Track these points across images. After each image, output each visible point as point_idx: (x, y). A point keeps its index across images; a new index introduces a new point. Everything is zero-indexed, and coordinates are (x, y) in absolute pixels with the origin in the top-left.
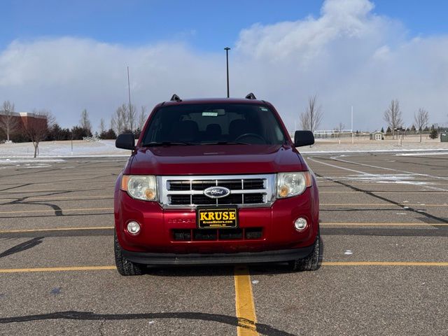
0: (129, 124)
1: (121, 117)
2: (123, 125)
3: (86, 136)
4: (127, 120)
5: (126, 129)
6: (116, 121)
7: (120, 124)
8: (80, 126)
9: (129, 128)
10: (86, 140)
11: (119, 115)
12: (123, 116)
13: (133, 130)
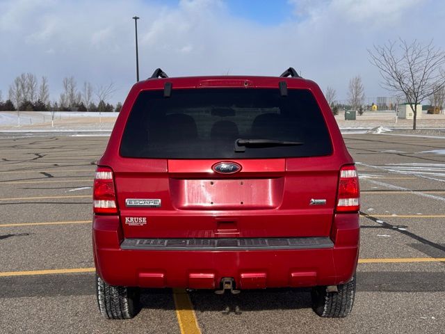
0: (29, 95)
1: (20, 87)
2: (23, 95)
4: (26, 90)
5: (25, 100)
6: (15, 91)
7: (19, 95)
9: (28, 100)
11: (17, 85)
12: (22, 86)
13: (34, 101)
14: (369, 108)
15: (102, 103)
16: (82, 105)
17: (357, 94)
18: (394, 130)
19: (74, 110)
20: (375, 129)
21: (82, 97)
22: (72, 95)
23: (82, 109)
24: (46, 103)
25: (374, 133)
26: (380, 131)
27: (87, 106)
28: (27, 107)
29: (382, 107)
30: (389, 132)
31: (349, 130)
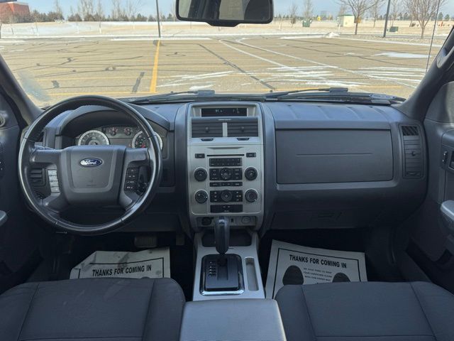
0: (90, 10)
1: (84, 5)
2: (86, 11)
3: (57, 19)
4: (88, 6)
5: (88, 13)
6: (81, 8)
7: (84, 11)
8: (55, 11)
9: (90, 13)
10: (58, 22)
11: (82, 3)
12: (85, 3)
13: (94, 14)
14: (316, 19)
15: (139, 15)
16: (126, 16)
17: (309, 9)
18: (341, 35)
19: (121, 21)
20: (328, 34)
21: (126, 11)
22: (119, 11)
23: (126, 19)
24: (102, 16)
25: (327, 37)
26: (331, 36)
27: (129, 17)
28: (89, 18)
29: (324, 18)
30: (337, 37)
31: (308, 35)
